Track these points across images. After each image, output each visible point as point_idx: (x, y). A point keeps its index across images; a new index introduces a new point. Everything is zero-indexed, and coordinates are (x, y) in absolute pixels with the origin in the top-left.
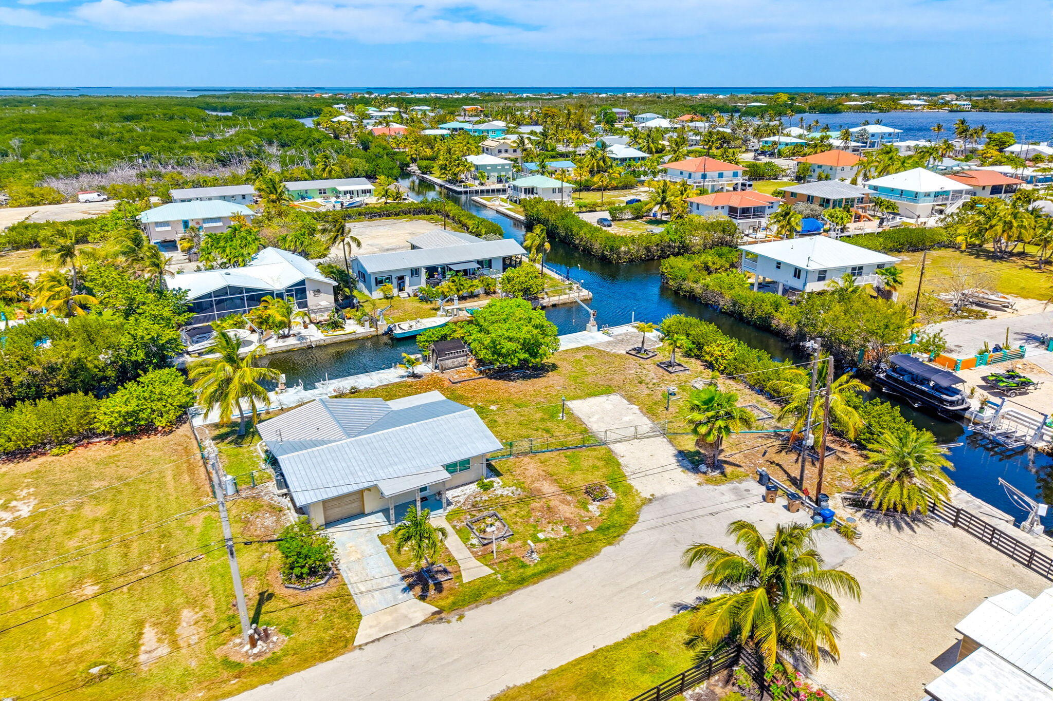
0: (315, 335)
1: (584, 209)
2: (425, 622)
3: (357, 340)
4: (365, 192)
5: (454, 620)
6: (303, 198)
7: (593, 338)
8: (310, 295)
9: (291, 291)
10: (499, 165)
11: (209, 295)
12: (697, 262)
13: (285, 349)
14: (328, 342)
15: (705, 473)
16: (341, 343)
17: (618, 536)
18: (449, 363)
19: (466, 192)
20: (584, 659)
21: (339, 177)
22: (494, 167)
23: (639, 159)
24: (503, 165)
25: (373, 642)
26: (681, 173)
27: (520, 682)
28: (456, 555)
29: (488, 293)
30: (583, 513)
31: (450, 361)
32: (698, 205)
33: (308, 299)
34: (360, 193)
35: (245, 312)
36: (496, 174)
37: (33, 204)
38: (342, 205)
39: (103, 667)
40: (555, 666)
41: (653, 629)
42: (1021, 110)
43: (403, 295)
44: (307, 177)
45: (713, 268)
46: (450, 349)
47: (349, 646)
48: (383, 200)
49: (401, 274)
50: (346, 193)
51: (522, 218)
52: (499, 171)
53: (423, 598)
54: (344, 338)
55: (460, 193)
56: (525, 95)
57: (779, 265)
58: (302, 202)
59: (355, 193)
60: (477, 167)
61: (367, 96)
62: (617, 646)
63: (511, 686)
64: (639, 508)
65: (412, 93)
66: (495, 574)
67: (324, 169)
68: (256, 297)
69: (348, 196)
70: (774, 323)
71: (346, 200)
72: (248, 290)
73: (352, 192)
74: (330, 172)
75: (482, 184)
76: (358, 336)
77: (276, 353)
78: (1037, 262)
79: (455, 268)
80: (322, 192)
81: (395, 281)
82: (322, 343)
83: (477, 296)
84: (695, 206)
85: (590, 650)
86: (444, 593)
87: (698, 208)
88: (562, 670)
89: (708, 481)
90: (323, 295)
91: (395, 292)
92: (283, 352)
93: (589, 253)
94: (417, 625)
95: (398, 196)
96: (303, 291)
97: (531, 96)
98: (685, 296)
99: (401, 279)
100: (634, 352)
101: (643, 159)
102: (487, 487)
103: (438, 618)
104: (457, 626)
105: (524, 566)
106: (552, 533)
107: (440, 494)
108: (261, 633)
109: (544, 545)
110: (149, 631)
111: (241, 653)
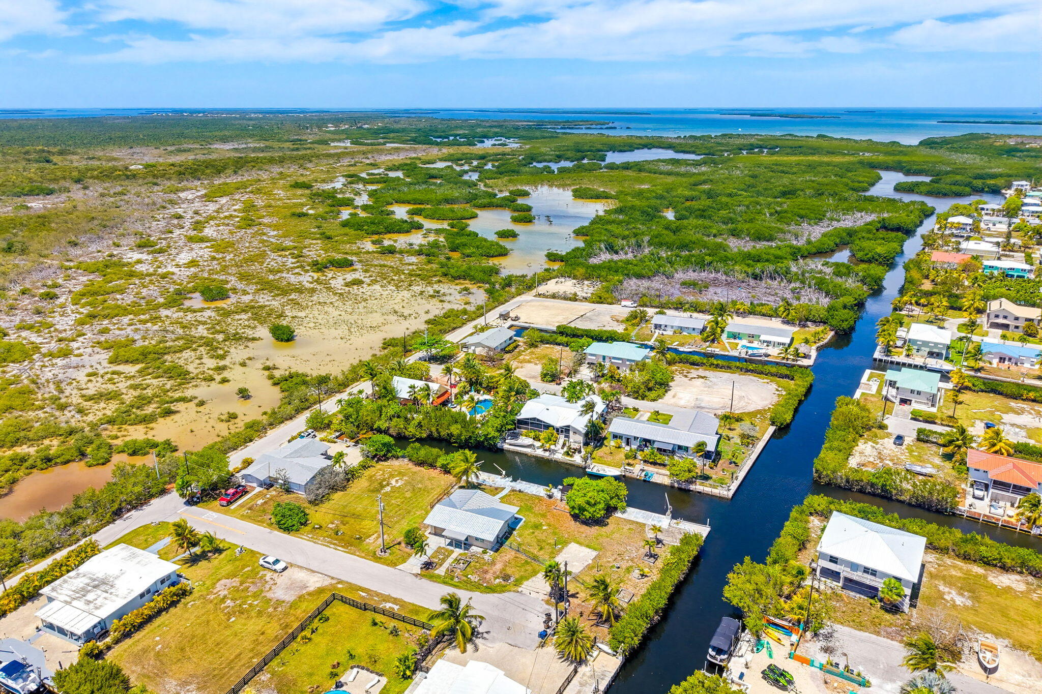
0: (559, 456)
2: (413, 574)
3: (573, 466)
5: (418, 577)
6: (735, 338)
8: (571, 433)
9: (564, 429)
10: (931, 342)
11: (528, 419)
13: (541, 456)
14: (561, 461)
15: (551, 598)
16: (567, 464)
19: (880, 361)
22: (926, 343)
25: (399, 569)
28: (444, 564)
30: (492, 579)
33: (570, 435)
34: (776, 344)
36: (927, 350)
39: (359, 536)
43: (627, 448)
47: (394, 567)
48: (783, 355)
50: (764, 342)
52: (931, 348)
53: (421, 568)
55: (875, 359)
58: (732, 341)
59: (772, 343)
66: (443, 575)
67: (784, 312)
69: (766, 344)
73: (769, 342)
74: (788, 315)
75: (908, 356)
76: (575, 463)
80: (751, 336)
81: (624, 439)
82: (559, 460)
86: (427, 571)
89: (546, 601)
90: (578, 435)
94: (411, 573)
95: (796, 355)
96: (569, 431)
99: (628, 439)
102: (484, 552)
103: (416, 575)
104: (417, 580)
105: (452, 579)
106: (474, 578)
107: (471, 545)
108: (384, 550)
109: (465, 578)
110: (376, 535)
111: (378, 553)
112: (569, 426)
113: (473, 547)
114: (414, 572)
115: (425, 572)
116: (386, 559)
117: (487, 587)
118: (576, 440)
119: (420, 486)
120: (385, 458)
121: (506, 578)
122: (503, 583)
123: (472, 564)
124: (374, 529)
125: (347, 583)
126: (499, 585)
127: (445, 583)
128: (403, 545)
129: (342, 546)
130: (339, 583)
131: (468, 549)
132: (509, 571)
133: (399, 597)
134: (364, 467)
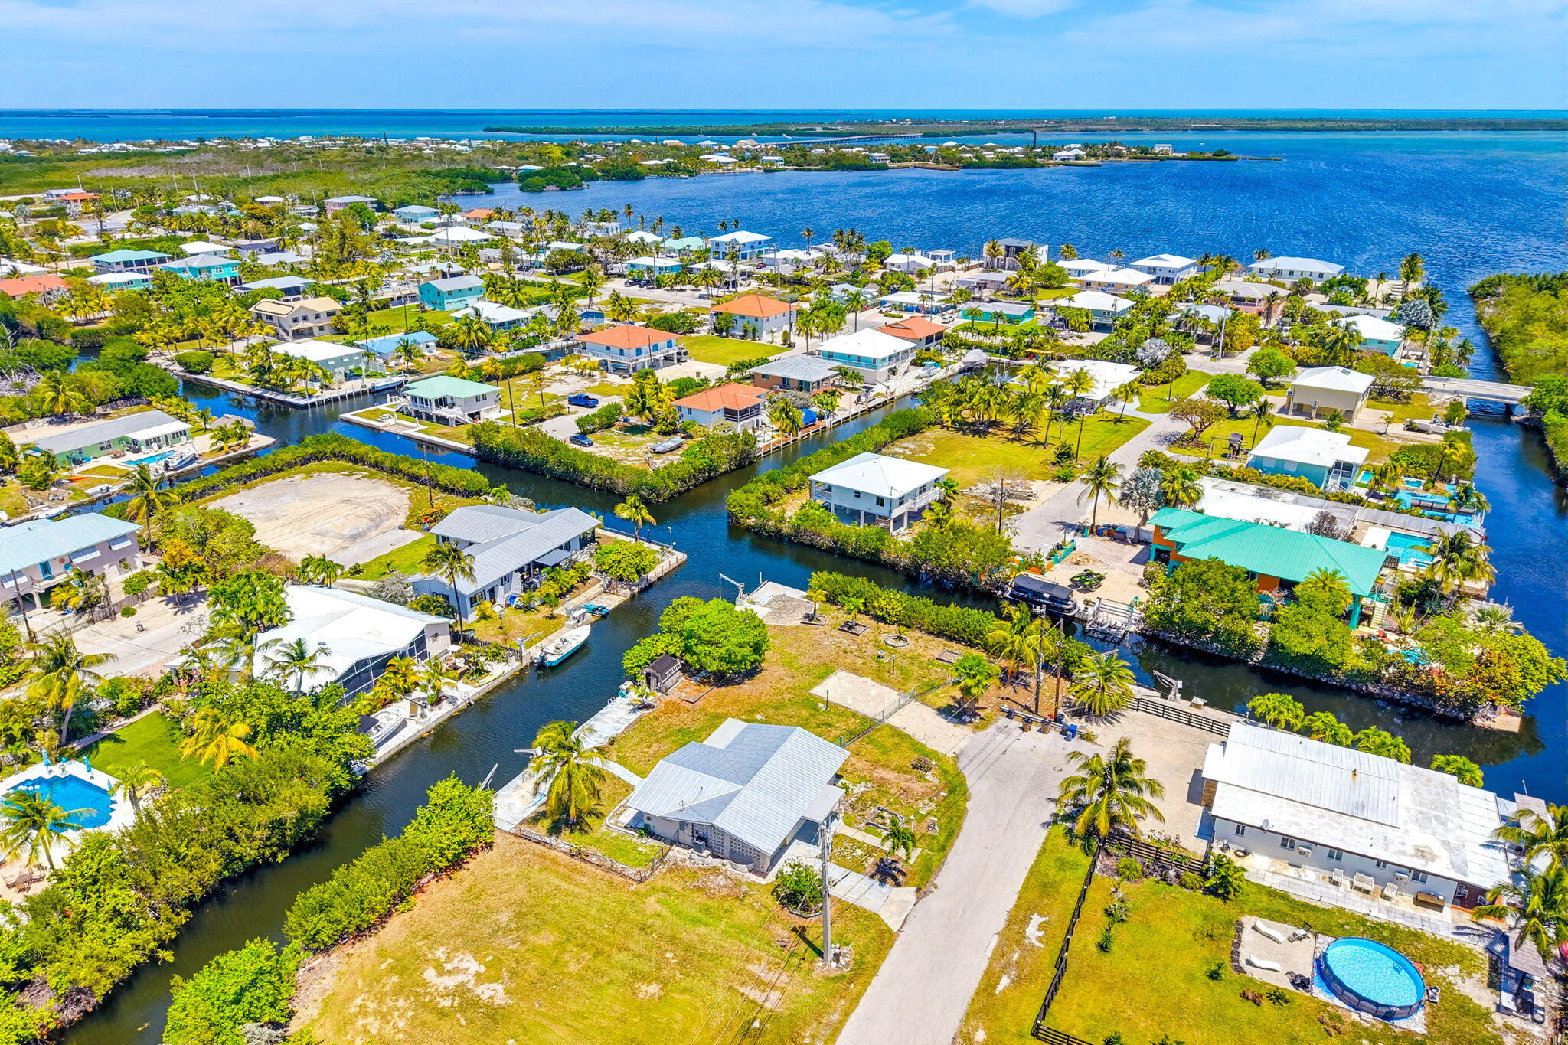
1: (530, 420)
2: (918, 899)
3: (513, 678)
4: (177, 436)
5: (933, 889)
6: (78, 462)
13: (447, 716)
14: (483, 693)
15: (970, 722)
17: (966, 791)
19: (313, 405)
22: (339, 361)
24: (350, 356)
25: (904, 924)
26: (608, 348)
29: (583, 581)
32: (690, 409)
34: (170, 438)
36: (342, 370)
38: (166, 465)
41: (1044, 844)
42: (837, 168)
43: (496, 608)
47: (894, 932)
48: (220, 444)
50: (148, 443)
52: (346, 365)
53: (900, 884)
54: (496, 683)
55: (306, 406)
57: (858, 494)
58: (81, 469)
59: (163, 439)
64: (955, 765)
66: (923, 850)
69: (155, 446)
70: (884, 557)
72: (373, 659)
73: (157, 440)
76: (507, 676)
78: (1013, 431)
80: (105, 446)
82: (478, 696)
83: (574, 587)
84: (685, 410)
86: (909, 875)
87: (690, 413)
89: (978, 728)
94: (916, 904)
97: (131, 147)
99: (492, 591)
100: (806, 621)
112: (423, 630)
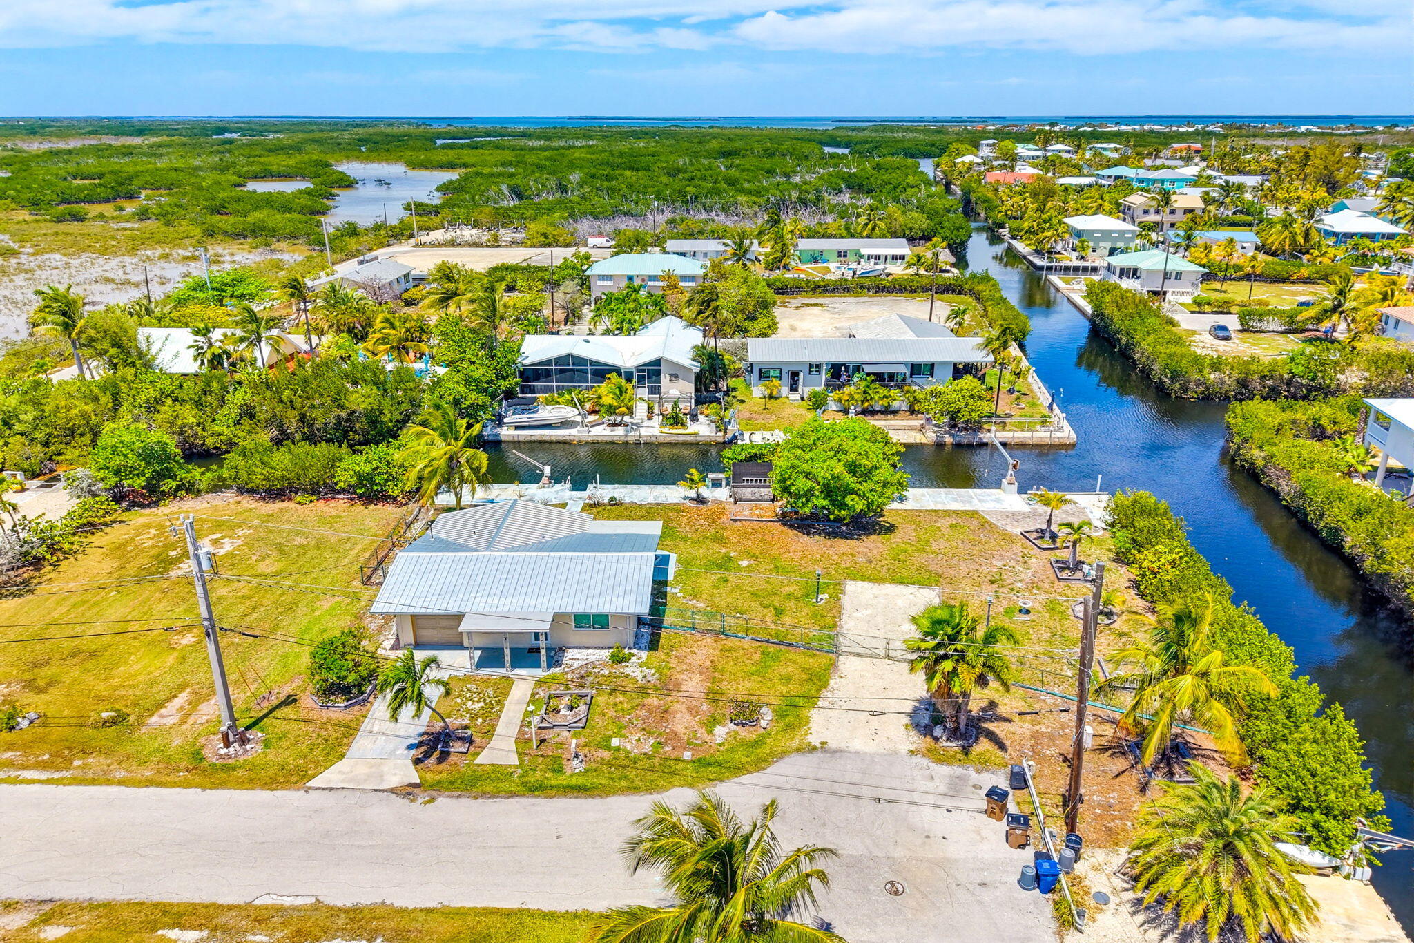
0: (652, 429)
1: (1207, 308)
2: (392, 791)
3: (698, 444)
4: (895, 258)
5: (420, 800)
6: (816, 261)
7: (998, 501)
8: (665, 379)
9: (644, 371)
10: (1115, 232)
11: (548, 362)
12: (1299, 416)
13: (608, 439)
14: (661, 440)
15: (936, 739)
16: (677, 444)
17: (714, 780)
18: (747, 493)
19: (1049, 269)
20: (496, 912)
21: (884, 236)
22: (1106, 234)
23: (1383, 236)
25: (324, 789)
27: (399, 903)
28: (500, 729)
29: (912, 411)
30: (702, 732)
31: (749, 490)
32: (1397, 321)
33: (662, 384)
34: (889, 258)
35: (587, 388)
36: (1108, 244)
37: (543, 245)
38: (854, 273)
39: (113, 714)
40: (455, 904)
43: (795, 396)
44: (844, 233)
45: (1330, 429)
46: (751, 475)
47: (300, 785)
48: (912, 270)
49: (794, 369)
50: (869, 257)
51: (1088, 309)
52: (1114, 239)
53: (417, 762)
54: (682, 439)
56: (1303, 128)
58: (813, 265)
59: (883, 259)
60: (1078, 234)
61: (1047, 128)
62: (551, 916)
63: (388, 902)
64: (785, 753)
65: (1117, 124)
66: (517, 767)
67: (866, 225)
68: (601, 372)
69: (872, 261)
71: (865, 266)
72: (593, 363)
73: (878, 258)
74: (873, 229)
75: (1082, 258)
76: (699, 439)
77: (598, 442)
79: (868, 369)
80: (842, 254)
81: (785, 377)
82: (654, 439)
83: (894, 413)
84: (1392, 322)
85: (515, 905)
86: (443, 766)
87: (1396, 327)
88: (460, 913)
89: (929, 753)
90: (681, 382)
91: (784, 390)
92: (606, 443)
93: (1148, 375)
94: (383, 791)
95: (934, 267)
96: (658, 373)
98: (1243, 467)
99: (794, 375)
100: (1032, 536)
101: (1391, 236)
102: (619, 659)
103: (408, 792)
104: (416, 809)
105: (559, 770)
106: (633, 743)
107: (562, 650)
108: (237, 735)
109: (607, 755)
110: (183, 697)
111: (215, 749)
112: (657, 362)
113: (569, 654)
114: (394, 781)
115: (435, 771)
116: (252, 767)
117: (700, 763)
118: (679, 390)
119: (299, 540)
120: (151, 496)
121: (744, 713)
122: (743, 733)
123: (602, 700)
124: (173, 681)
125: (92, 906)
126: (735, 745)
127: (536, 789)
128: (308, 700)
129: (43, 766)
130: (47, 920)
131: (558, 664)
132: (742, 689)
133: (367, 898)
134: (87, 528)
